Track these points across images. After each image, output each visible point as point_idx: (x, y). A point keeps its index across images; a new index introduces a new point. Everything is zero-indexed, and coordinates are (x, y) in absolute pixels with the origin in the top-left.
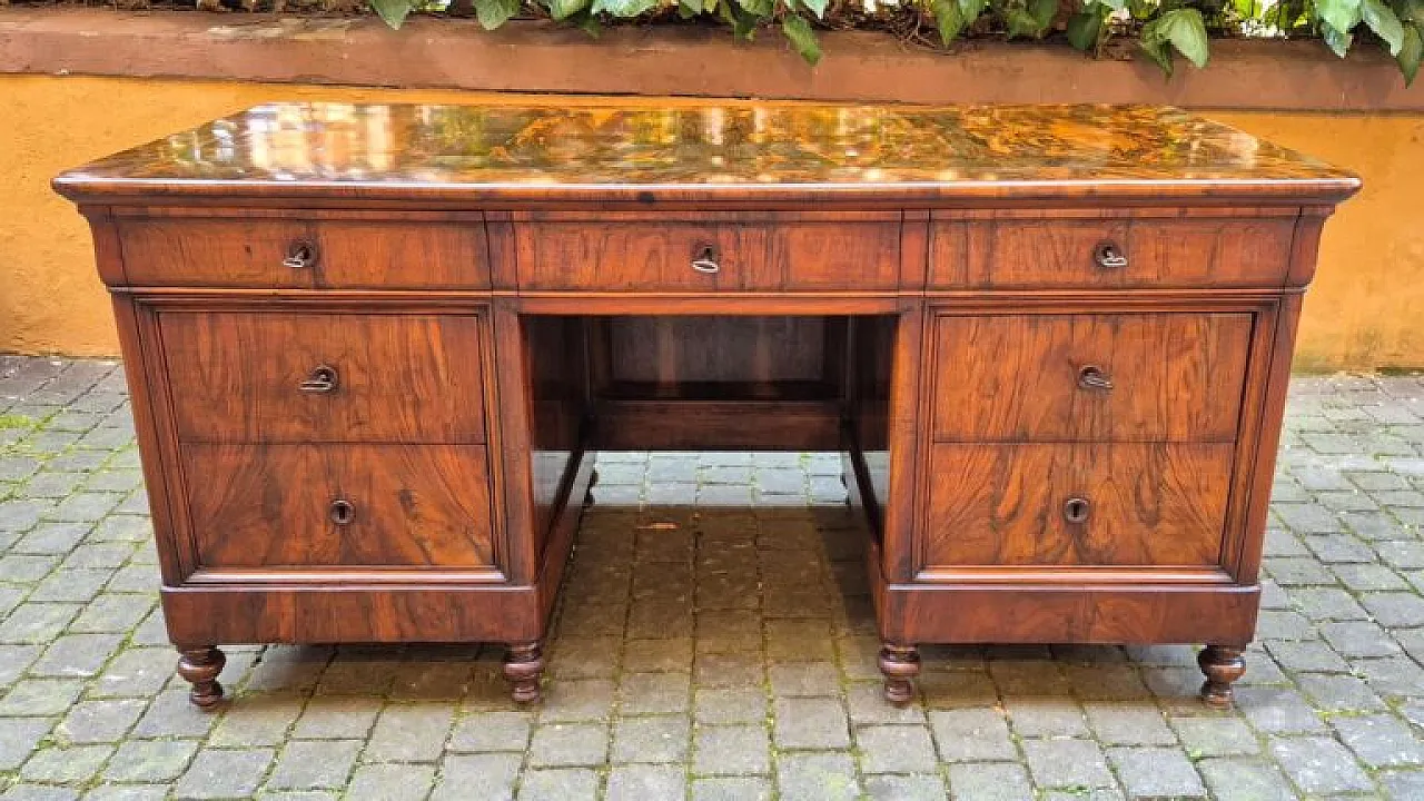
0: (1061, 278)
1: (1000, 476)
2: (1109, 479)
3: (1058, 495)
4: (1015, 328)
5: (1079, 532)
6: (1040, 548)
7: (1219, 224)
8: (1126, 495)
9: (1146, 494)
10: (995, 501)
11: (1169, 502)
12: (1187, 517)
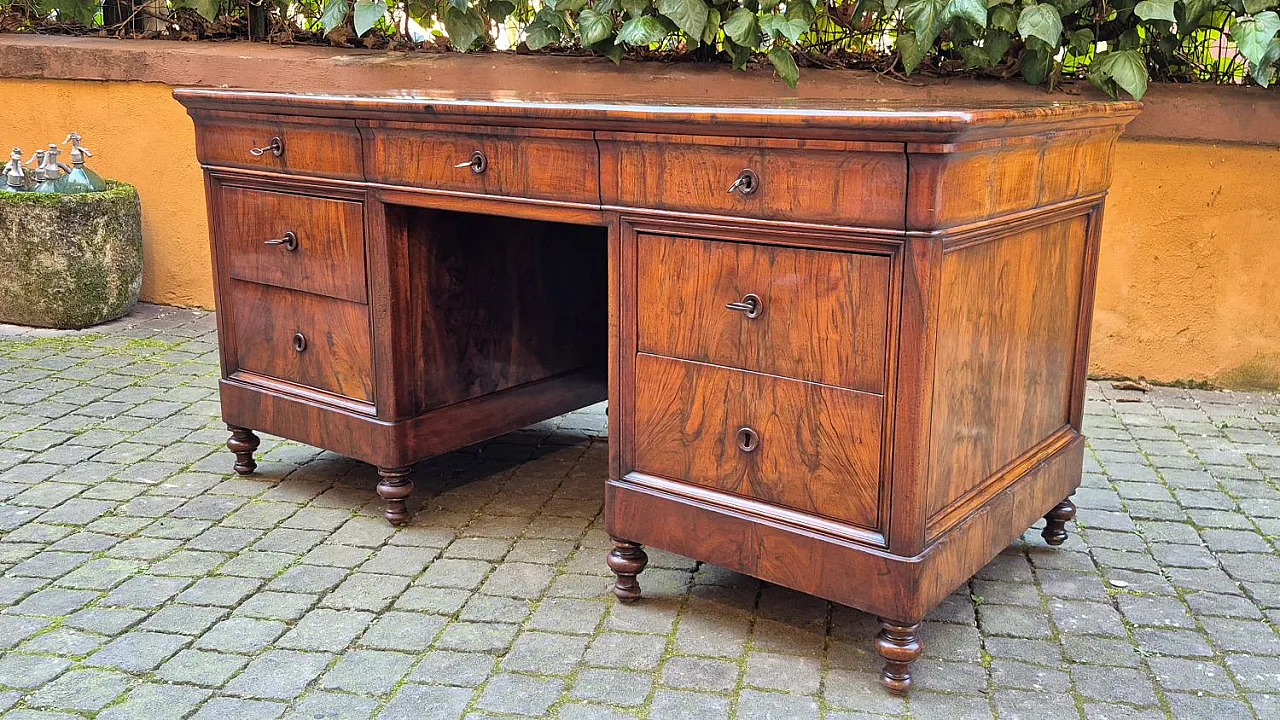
0: (714, 203)
1: (687, 392)
2: (774, 413)
3: (733, 422)
4: (694, 252)
5: (751, 460)
6: (722, 473)
7: (841, 159)
8: (789, 433)
9: (806, 435)
10: (684, 416)
11: (826, 450)
12: (845, 467)
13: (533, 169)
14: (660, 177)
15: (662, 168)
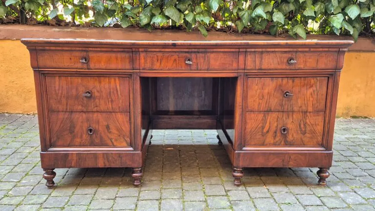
0: (279, 67)
1: (264, 121)
2: (292, 122)
3: (279, 126)
4: (268, 81)
5: (285, 136)
6: (275, 141)
7: (319, 53)
8: (297, 126)
9: (302, 126)
10: (263, 128)
11: (308, 129)
12: (313, 132)
13: (212, 62)
14: (261, 61)
15: (262, 58)
